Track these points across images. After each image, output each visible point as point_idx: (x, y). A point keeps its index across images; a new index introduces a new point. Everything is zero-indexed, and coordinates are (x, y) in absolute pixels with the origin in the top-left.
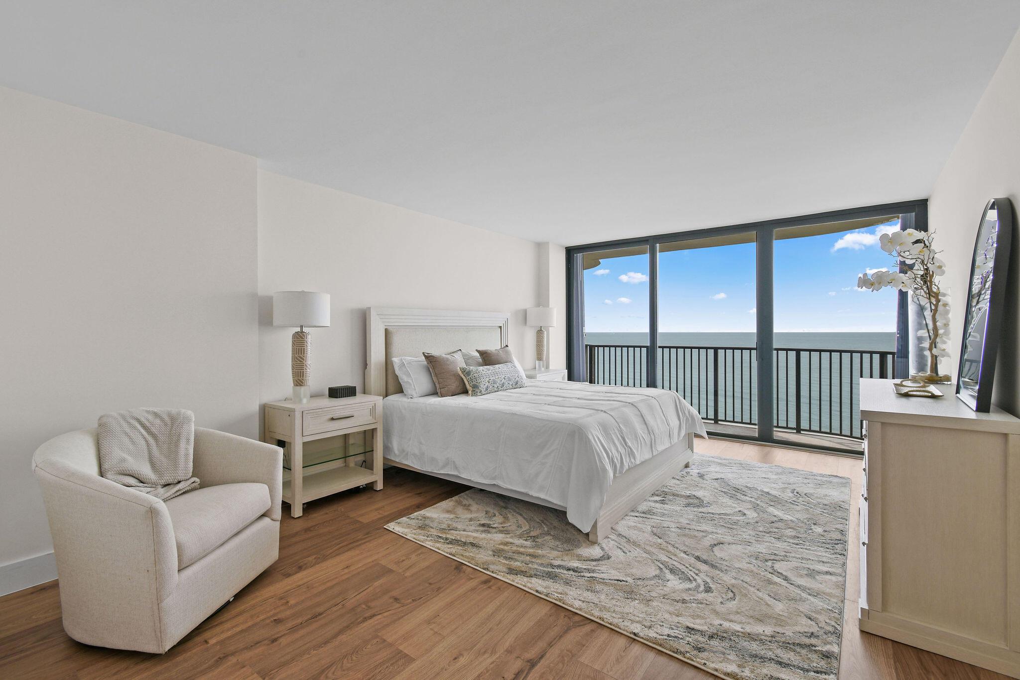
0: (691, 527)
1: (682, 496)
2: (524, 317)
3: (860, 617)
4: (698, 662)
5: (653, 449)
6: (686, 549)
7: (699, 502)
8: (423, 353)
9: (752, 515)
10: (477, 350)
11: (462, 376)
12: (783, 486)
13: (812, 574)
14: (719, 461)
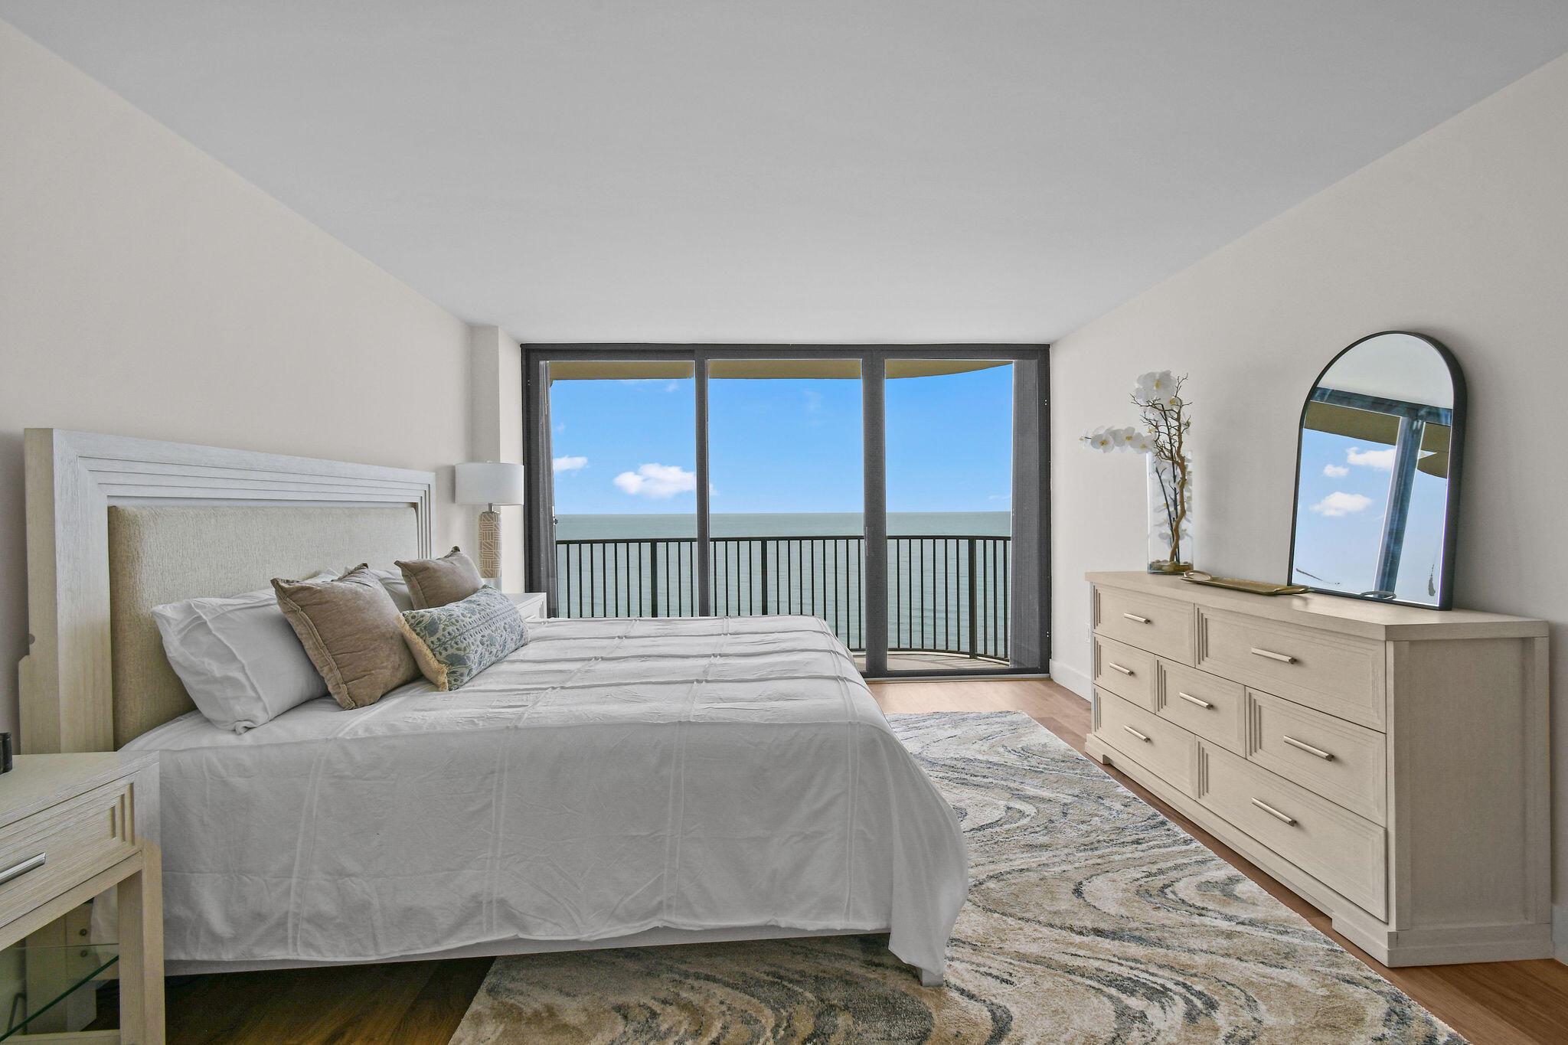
8: (275, 582)
10: (397, 563)
11: (408, 636)
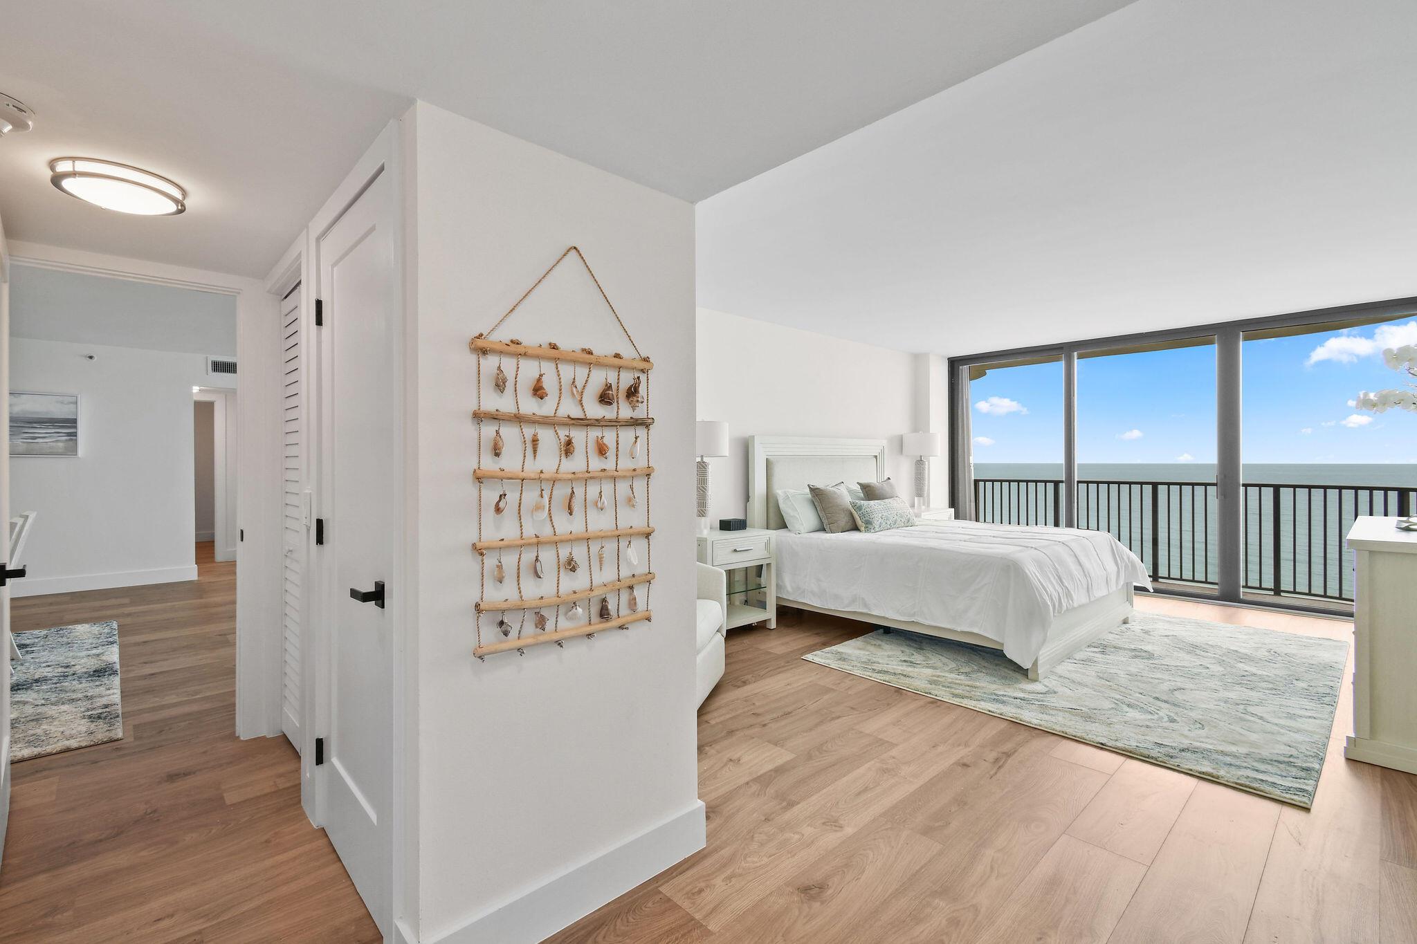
0: (1143, 674)
1: (1125, 649)
2: (899, 445)
3: (1345, 745)
4: (1171, 765)
5: (1090, 593)
6: (1141, 691)
7: (1150, 656)
8: (808, 485)
9: (1217, 669)
10: (857, 483)
11: (853, 511)
12: (1256, 645)
13: (1291, 716)
14: (1168, 619)
